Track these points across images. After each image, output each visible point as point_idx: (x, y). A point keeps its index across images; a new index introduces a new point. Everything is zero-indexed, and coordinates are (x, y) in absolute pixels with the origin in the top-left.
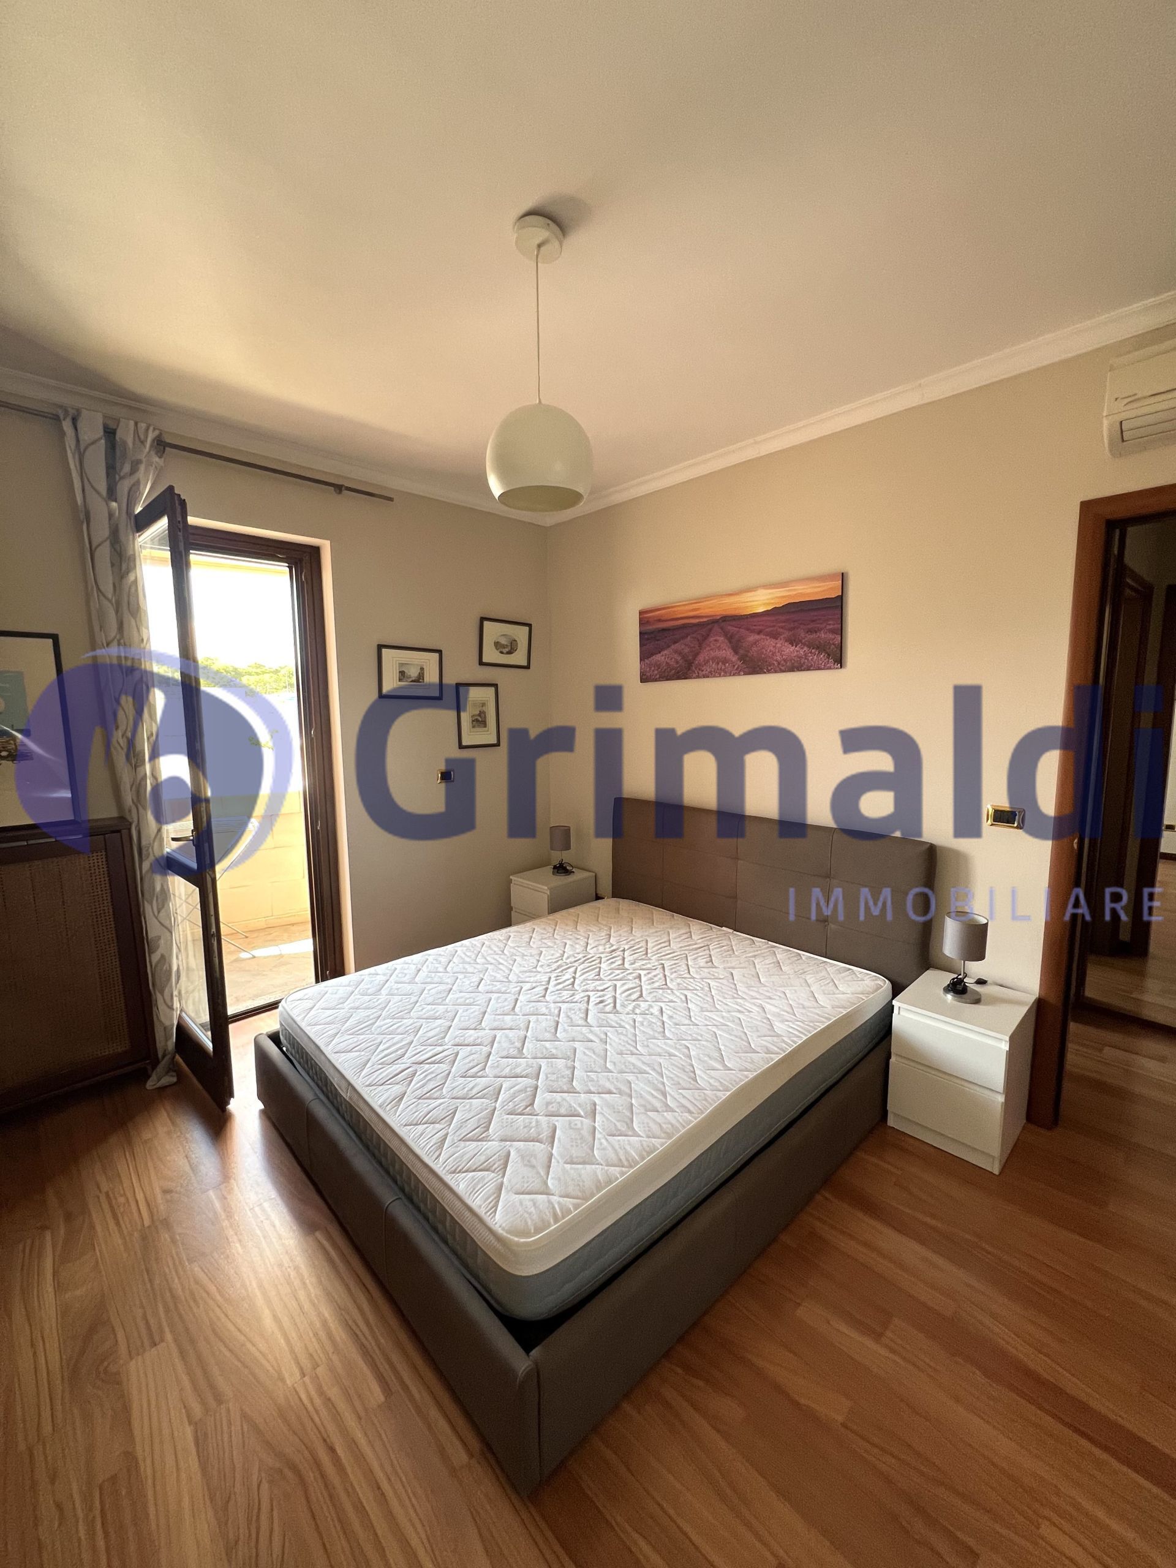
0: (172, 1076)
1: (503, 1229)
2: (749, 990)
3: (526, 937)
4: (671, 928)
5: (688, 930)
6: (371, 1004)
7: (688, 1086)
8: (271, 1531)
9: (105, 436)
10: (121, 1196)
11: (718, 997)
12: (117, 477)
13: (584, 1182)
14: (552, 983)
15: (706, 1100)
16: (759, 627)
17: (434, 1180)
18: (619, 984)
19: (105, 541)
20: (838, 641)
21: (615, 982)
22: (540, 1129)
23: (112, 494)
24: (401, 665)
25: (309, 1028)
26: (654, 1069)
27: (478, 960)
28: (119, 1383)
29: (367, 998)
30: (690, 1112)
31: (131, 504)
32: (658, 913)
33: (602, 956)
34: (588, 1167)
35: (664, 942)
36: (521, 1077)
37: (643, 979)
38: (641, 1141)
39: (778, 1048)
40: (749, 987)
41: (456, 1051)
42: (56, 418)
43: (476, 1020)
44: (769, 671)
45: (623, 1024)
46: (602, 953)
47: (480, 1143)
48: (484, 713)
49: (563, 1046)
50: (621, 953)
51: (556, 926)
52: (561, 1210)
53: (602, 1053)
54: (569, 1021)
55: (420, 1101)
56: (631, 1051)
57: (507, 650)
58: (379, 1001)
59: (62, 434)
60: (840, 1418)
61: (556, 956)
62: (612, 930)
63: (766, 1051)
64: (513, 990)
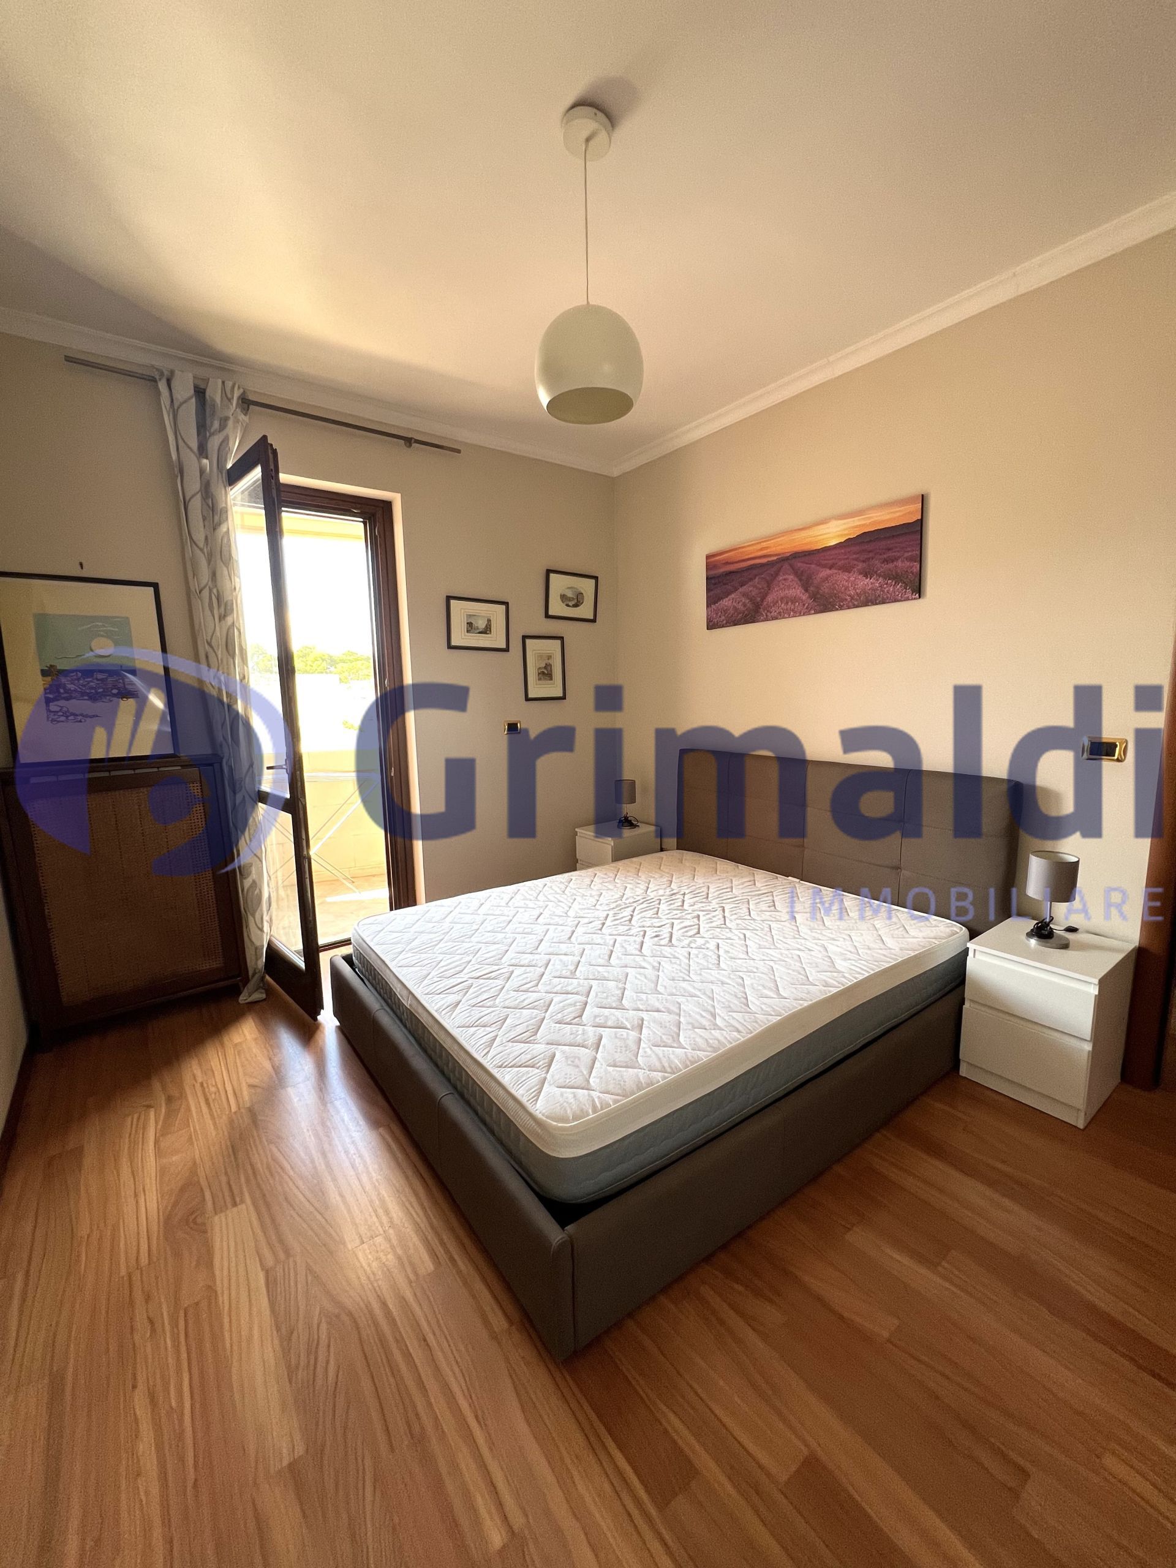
0: (261, 993)
1: (543, 1115)
2: (812, 932)
3: (587, 881)
4: (735, 876)
5: (752, 879)
6: (435, 930)
7: (739, 1010)
8: (328, 1362)
9: (195, 394)
10: (213, 1086)
11: (778, 937)
12: (208, 434)
13: (625, 1082)
14: (609, 919)
15: (756, 1022)
16: (830, 562)
17: (480, 1072)
18: (676, 921)
19: (198, 493)
20: (916, 569)
21: (673, 921)
22: (586, 1037)
23: (203, 451)
24: (469, 616)
25: (377, 947)
26: (705, 994)
27: (539, 898)
28: (205, 1232)
29: (432, 925)
30: (739, 1031)
31: (221, 462)
32: (723, 865)
33: (661, 898)
34: (630, 1070)
35: (727, 888)
36: (572, 994)
37: (702, 918)
38: (685, 1052)
39: (837, 982)
40: (811, 929)
41: (511, 970)
42: (154, 380)
43: (532, 946)
44: (841, 608)
45: (677, 955)
46: (662, 896)
47: (527, 1045)
48: (550, 665)
49: (616, 972)
50: (682, 897)
51: (618, 872)
52: (601, 1104)
53: (654, 978)
54: (624, 950)
55: (474, 1008)
56: (684, 978)
57: (573, 603)
58: (443, 927)
59: (159, 393)
60: (886, 1334)
61: (614, 897)
62: (674, 877)
63: (824, 984)
64: (570, 924)
